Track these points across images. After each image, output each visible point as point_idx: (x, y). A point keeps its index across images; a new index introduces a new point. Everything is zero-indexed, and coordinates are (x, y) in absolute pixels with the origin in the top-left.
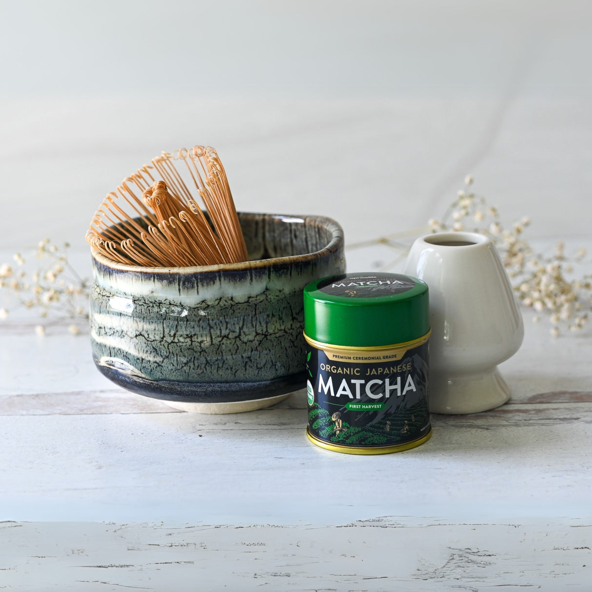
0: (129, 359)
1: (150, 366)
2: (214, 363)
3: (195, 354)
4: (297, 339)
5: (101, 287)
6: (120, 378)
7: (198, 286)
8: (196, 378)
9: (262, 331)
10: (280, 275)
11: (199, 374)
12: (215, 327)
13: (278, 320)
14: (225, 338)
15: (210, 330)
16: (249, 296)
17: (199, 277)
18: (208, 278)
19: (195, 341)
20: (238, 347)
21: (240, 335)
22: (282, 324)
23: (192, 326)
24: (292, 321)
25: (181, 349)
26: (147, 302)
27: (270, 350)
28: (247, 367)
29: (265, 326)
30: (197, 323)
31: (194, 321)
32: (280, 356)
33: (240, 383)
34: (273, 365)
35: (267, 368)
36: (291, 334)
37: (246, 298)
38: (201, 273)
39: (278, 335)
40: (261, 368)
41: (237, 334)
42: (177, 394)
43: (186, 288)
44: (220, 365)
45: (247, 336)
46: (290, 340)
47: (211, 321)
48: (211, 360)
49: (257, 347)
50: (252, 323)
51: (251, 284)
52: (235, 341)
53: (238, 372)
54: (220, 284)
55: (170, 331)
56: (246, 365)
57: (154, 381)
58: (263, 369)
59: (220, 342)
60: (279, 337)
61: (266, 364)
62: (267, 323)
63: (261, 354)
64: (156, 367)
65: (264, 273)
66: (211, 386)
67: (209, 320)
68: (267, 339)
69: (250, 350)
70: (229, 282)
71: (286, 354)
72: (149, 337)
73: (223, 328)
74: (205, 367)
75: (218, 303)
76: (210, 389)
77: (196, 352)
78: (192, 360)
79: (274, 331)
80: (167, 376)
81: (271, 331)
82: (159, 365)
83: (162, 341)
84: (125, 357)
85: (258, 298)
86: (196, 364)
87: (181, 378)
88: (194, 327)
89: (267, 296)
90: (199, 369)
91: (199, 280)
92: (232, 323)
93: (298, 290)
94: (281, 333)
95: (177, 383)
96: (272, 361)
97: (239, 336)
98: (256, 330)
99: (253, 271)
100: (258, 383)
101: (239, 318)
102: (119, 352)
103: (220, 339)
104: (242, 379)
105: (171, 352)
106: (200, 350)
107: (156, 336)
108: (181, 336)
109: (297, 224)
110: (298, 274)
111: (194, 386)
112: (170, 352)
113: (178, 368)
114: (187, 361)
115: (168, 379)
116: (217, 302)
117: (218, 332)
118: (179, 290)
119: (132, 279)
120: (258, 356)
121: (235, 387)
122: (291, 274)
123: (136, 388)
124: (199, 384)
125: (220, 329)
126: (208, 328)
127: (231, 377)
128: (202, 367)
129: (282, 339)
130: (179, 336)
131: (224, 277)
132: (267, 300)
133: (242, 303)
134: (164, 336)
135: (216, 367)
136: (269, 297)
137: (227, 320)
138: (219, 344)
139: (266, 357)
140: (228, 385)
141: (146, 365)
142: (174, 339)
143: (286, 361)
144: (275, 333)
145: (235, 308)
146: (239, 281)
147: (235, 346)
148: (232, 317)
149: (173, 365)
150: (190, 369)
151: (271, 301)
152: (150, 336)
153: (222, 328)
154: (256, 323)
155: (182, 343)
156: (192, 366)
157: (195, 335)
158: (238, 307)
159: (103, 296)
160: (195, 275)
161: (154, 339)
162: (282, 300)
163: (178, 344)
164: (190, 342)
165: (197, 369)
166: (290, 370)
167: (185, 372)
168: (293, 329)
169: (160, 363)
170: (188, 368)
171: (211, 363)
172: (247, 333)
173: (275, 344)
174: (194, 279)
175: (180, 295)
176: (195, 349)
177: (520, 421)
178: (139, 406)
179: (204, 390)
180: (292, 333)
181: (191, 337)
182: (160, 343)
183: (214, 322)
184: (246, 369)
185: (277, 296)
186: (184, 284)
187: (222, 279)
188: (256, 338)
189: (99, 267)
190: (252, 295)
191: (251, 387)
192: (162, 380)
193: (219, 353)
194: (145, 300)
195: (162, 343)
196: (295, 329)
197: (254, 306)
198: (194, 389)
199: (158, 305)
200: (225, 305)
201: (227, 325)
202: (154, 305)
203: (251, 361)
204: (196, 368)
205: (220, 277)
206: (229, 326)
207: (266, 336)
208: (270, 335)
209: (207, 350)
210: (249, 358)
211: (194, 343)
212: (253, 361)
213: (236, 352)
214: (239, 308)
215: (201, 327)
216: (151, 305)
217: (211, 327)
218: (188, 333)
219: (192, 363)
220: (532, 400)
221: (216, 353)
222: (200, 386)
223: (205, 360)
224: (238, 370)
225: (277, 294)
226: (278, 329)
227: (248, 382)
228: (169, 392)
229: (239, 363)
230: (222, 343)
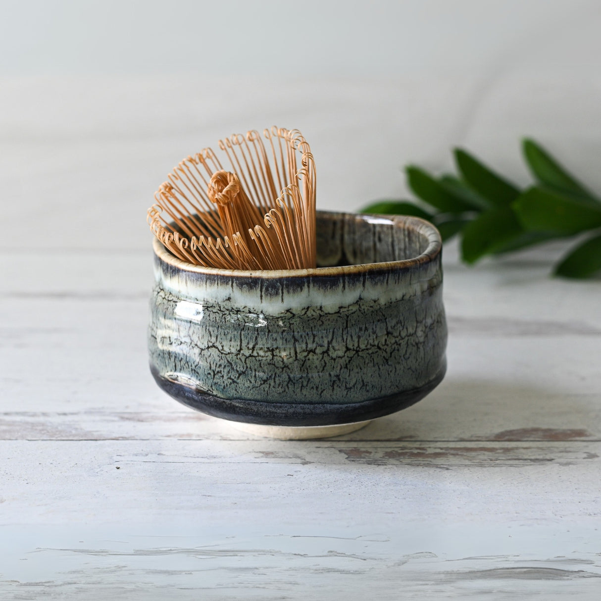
0: (198, 373)
1: (224, 382)
2: (297, 381)
3: (276, 370)
4: (391, 356)
5: (166, 290)
6: (186, 394)
7: (283, 293)
8: (276, 397)
9: (353, 346)
10: (376, 284)
11: (280, 393)
12: (300, 341)
13: (371, 334)
14: (311, 353)
15: (294, 343)
16: (340, 306)
17: (285, 282)
18: (296, 284)
19: (276, 356)
20: (325, 363)
21: (328, 349)
22: (375, 339)
23: (274, 338)
24: (386, 336)
25: (260, 364)
26: (222, 310)
27: (361, 369)
28: (335, 387)
29: (356, 340)
30: (280, 334)
31: (277, 332)
32: (372, 375)
33: (325, 405)
34: (363, 385)
35: (357, 388)
36: (385, 351)
37: (337, 308)
38: (287, 279)
39: (370, 352)
40: (351, 388)
41: (325, 349)
42: (253, 415)
43: (269, 295)
44: (305, 384)
45: (336, 352)
46: (384, 357)
47: (296, 333)
48: (294, 377)
49: (347, 364)
50: (342, 337)
51: (343, 292)
52: (323, 357)
53: (325, 392)
54: (309, 291)
55: (248, 343)
56: (333, 384)
57: (227, 399)
58: (352, 390)
59: (305, 357)
60: (372, 354)
61: (356, 384)
62: (359, 337)
63: (351, 372)
64: (231, 384)
65: (358, 280)
66: (293, 407)
67: (293, 332)
68: (358, 355)
69: (339, 368)
70: (319, 289)
71: (379, 374)
72: (223, 349)
73: (310, 342)
74: (287, 385)
75: (305, 313)
76: (291, 410)
77: (277, 368)
78: (273, 377)
79: (366, 346)
80: (243, 394)
81: (363, 347)
82: (234, 382)
83: (239, 354)
84: (193, 371)
85: (351, 308)
86: (277, 382)
87: (259, 397)
88: (276, 339)
89: (360, 307)
90: (280, 388)
91: (284, 286)
92: (320, 336)
93: (395, 301)
94: (374, 349)
95: (253, 402)
96: (363, 381)
97: (327, 352)
98: (346, 344)
99: (346, 278)
100: (346, 405)
101: (328, 331)
102: (186, 365)
103: (306, 354)
104: (329, 400)
105: (249, 367)
106: (283, 366)
107: (231, 348)
108: (261, 349)
109: (382, 226)
110: (396, 283)
111: (274, 406)
112: (247, 367)
113: (256, 385)
114: (267, 378)
115: (243, 397)
116: (303, 312)
117: (304, 346)
118: (261, 296)
119: (206, 283)
120: (348, 374)
121: (320, 409)
122: (387, 283)
123: (205, 407)
124: (278, 404)
125: (307, 343)
126: (293, 341)
127: (316, 398)
128: (284, 385)
129: (375, 356)
130: (259, 349)
131: (314, 283)
132: (360, 311)
133: (332, 314)
134: (241, 349)
135: (300, 385)
136: (363, 307)
137: (315, 333)
138: (304, 359)
139: (357, 377)
140: (312, 406)
141: (219, 381)
142: (253, 352)
143: (379, 381)
144: (367, 349)
145: (323, 319)
146: (330, 288)
147: (323, 363)
148: (320, 328)
149: (251, 382)
150: (269, 387)
151: (364, 312)
152: (225, 348)
153: (308, 341)
154: (347, 337)
155: (262, 357)
156: (272, 384)
157: (277, 348)
158: (327, 318)
159: (169, 301)
160: (280, 280)
161: (229, 351)
162: (377, 311)
163: (257, 358)
164: (271, 357)
165: (278, 388)
166: (382, 391)
167: (264, 391)
168: (388, 345)
169: (235, 380)
170: (268, 386)
171: (294, 381)
172: (337, 348)
173: (367, 361)
174: (279, 284)
175: (262, 302)
176: (276, 364)
177: (485, 460)
178: (48, 432)
179: (283, 412)
180: (386, 349)
181: (273, 350)
182: (236, 357)
183: (300, 334)
184: (333, 388)
185: (371, 307)
186: (267, 290)
187: (311, 285)
188: (346, 354)
189: (165, 268)
190: (344, 306)
191: (338, 409)
192: (236, 398)
193: (304, 370)
194: (220, 307)
195: (239, 356)
196: (390, 345)
197: (346, 317)
198: (273, 410)
199: (235, 312)
200: (312, 315)
201: (314, 339)
202: (231, 313)
203: (339, 379)
204: (277, 386)
205: (309, 283)
206: (316, 339)
207: (357, 351)
208: (363, 350)
209: (290, 366)
210: (338, 376)
211: (275, 357)
212: (342, 379)
213: (323, 369)
214: (329, 319)
215: (284, 339)
216: (227, 312)
217: (296, 340)
218: (269, 346)
219: (273, 380)
220: (499, 437)
221: (301, 370)
222: (280, 407)
223: (287, 377)
224: (324, 390)
225: (372, 305)
226: (371, 345)
227: (335, 404)
228: (244, 413)
229: (327, 381)
230: (307, 358)
